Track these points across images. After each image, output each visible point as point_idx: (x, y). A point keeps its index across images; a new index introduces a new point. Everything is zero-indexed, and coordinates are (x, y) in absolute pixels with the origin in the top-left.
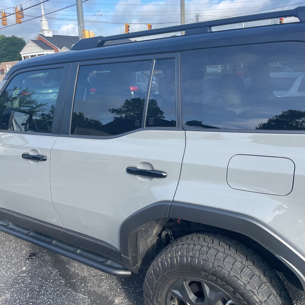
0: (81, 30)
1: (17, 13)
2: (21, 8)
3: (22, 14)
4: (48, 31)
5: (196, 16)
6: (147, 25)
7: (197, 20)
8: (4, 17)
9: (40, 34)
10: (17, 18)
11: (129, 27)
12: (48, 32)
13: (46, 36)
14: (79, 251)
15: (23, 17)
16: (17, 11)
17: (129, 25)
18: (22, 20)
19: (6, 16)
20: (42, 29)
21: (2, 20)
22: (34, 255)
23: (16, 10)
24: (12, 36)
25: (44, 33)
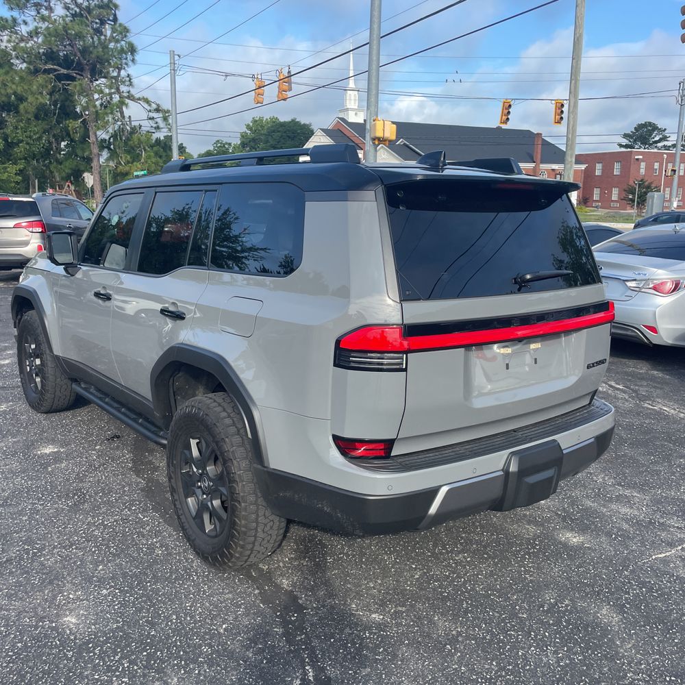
0: (370, 119)
1: (281, 81)
2: (289, 72)
3: (290, 83)
4: (357, 111)
5: (680, 84)
6: (553, 102)
7: (681, 91)
8: (260, 88)
9: (338, 118)
10: (281, 91)
11: (510, 106)
12: (356, 114)
13: (350, 120)
14: (140, 421)
15: (290, 89)
16: (282, 78)
17: (512, 103)
18: (289, 94)
19: (263, 87)
20: (346, 108)
21: (256, 93)
22: (118, 437)
23: (279, 75)
24: (290, 120)
25: (348, 115)
